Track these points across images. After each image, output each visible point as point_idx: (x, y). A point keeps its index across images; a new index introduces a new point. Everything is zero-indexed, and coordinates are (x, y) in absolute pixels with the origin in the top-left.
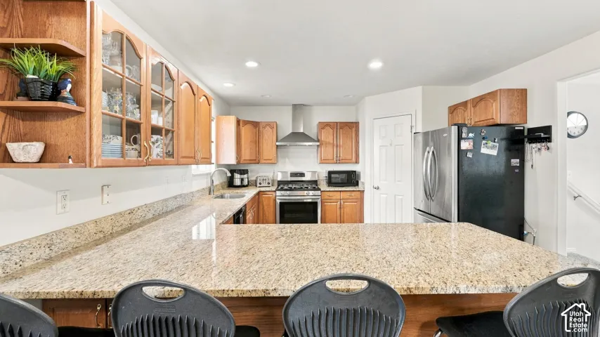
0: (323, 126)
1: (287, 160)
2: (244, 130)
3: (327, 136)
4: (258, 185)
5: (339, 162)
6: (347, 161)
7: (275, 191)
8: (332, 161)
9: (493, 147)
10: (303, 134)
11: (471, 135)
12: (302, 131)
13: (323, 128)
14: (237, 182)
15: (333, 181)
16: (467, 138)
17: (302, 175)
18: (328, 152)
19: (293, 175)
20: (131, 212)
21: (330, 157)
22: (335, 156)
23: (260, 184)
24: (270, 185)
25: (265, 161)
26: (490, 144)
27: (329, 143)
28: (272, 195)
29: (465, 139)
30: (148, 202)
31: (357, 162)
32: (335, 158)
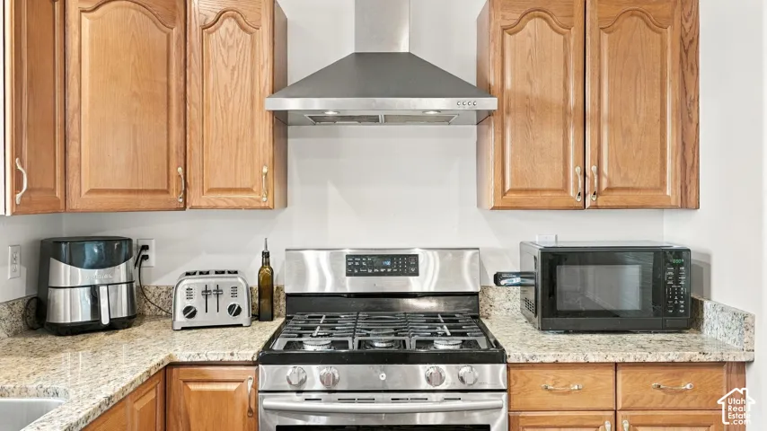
0: (514, 15)
4: (180, 319)
5: (592, 198)
6: (632, 198)
7: (254, 364)
8: (559, 199)
10: (410, 60)
12: (404, 47)
13: (513, 29)
14: (71, 305)
17: (406, 264)
19: (359, 264)
21: (551, 177)
22: (575, 170)
23: (190, 312)
24: (244, 318)
25: (213, 198)
27: (543, 105)
28: (236, 385)
31: (688, 200)
32: (574, 183)
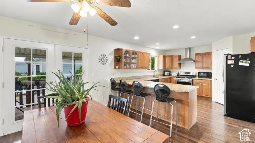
1: (184, 68)
2: (167, 59)
3: (198, 59)
6: (207, 68)
9: (246, 63)
11: (233, 58)
12: (188, 57)
15: (200, 76)
16: (231, 59)
17: (189, 73)
18: (199, 64)
19: (186, 73)
21: (200, 67)
23: (173, 75)
25: (175, 68)
26: (244, 61)
28: (175, 79)
31: (211, 69)
32: (202, 67)
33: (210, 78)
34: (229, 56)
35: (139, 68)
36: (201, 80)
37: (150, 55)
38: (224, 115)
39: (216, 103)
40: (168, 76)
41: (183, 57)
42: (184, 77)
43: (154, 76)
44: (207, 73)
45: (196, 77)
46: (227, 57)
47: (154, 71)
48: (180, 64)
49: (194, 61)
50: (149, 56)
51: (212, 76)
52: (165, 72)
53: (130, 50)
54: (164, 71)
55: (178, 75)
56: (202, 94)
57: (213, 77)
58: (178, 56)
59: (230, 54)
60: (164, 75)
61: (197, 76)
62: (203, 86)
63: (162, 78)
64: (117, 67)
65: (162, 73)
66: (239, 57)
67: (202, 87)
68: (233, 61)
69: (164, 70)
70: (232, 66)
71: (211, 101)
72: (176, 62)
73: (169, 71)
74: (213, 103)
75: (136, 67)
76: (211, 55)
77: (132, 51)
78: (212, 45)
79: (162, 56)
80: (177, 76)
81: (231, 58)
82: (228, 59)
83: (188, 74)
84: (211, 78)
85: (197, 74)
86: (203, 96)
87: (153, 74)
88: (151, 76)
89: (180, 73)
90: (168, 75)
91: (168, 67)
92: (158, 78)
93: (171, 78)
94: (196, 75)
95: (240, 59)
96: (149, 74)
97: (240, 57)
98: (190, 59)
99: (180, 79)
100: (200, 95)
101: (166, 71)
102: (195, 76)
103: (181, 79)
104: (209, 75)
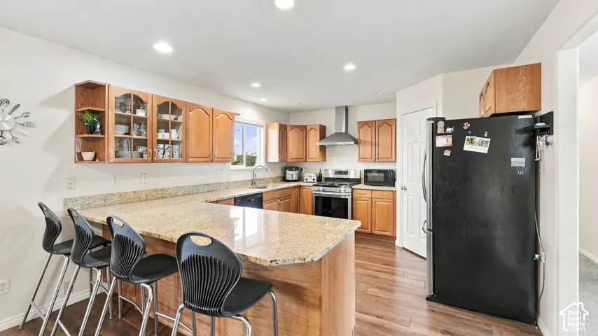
0: (362, 124)
1: (334, 158)
2: (290, 134)
3: (366, 135)
5: (376, 160)
6: (385, 159)
7: (312, 186)
8: (370, 160)
9: (481, 144)
10: (345, 133)
11: (449, 130)
12: (343, 131)
13: (361, 127)
14: (289, 177)
15: (369, 179)
16: (445, 134)
17: (346, 173)
18: (367, 150)
19: (341, 172)
20: (162, 190)
21: (369, 156)
22: (373, 154)
23: (306, 180)
25: (311, 160)
26: (477, 139)
27: (368, 142)
28: (310, 190)
29: (441, 134)
30: (179, 185)
31: (395, 161)
32: (373, 157)
33: (391, 186)
34: (441, 124)
35: (191, 160)
36: (372, 190)
37: (237, 118)
38: (428, 299)
39: (405, 252)
40: (295, 181)
41: (331, 131)
42: (332, 182)
43: (253, 183)
44: (385, 172)
45: (360, 183)
46: (434, 127)
47: (253, 168)
48: (323, 148)
49: (357, 142)
50: (232, 124)
51: (395, 180)
52: (288, 172)
53: (146, 94)
54: (285, 169)
55: (319, 178)
56: (373, 229)
57: (397, 183)
58: (319, 127)
59: (443, 119)
60: (284, 179)
61: (363, 180)
62: (375, 207)
63: (277, 188)
64: (88, 156)
65: (279, 173)
66: (465, 128)
67: (373, 209)
68: (451, 140)
69: (285, 165)
70: (447, 153)
71: (393, 246)
72: (314, 143)
73: (297, 168)
74: (398, 252)
75: (181, 156)
76: (393, 127)
77: (159, 97)
78: (395, 100)
79: (276, 126)
80: (315, 181)
81: (445, 131)
82: (438, 132)
83: (344, 176)
84: (394, 186)
85: (363, 176)
86: (376, 232)
87: (249, 177)
88: (243, 184)
89: (323, 172)
90: (295, 177)
91: (295, 156)
92: (265, 187)
93: (300, 186)
94: (360, 179)
95: (466, 133)
96: (234, 178)
97: (466, 126)
98: (346, 136)
99: (321, 188)
100: (369, 231)
101: (291, 169)
102: (358, 181)
103: (326, 188)
104: (389, 178)
